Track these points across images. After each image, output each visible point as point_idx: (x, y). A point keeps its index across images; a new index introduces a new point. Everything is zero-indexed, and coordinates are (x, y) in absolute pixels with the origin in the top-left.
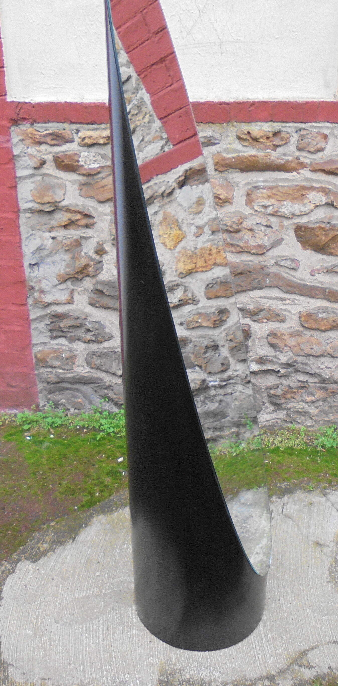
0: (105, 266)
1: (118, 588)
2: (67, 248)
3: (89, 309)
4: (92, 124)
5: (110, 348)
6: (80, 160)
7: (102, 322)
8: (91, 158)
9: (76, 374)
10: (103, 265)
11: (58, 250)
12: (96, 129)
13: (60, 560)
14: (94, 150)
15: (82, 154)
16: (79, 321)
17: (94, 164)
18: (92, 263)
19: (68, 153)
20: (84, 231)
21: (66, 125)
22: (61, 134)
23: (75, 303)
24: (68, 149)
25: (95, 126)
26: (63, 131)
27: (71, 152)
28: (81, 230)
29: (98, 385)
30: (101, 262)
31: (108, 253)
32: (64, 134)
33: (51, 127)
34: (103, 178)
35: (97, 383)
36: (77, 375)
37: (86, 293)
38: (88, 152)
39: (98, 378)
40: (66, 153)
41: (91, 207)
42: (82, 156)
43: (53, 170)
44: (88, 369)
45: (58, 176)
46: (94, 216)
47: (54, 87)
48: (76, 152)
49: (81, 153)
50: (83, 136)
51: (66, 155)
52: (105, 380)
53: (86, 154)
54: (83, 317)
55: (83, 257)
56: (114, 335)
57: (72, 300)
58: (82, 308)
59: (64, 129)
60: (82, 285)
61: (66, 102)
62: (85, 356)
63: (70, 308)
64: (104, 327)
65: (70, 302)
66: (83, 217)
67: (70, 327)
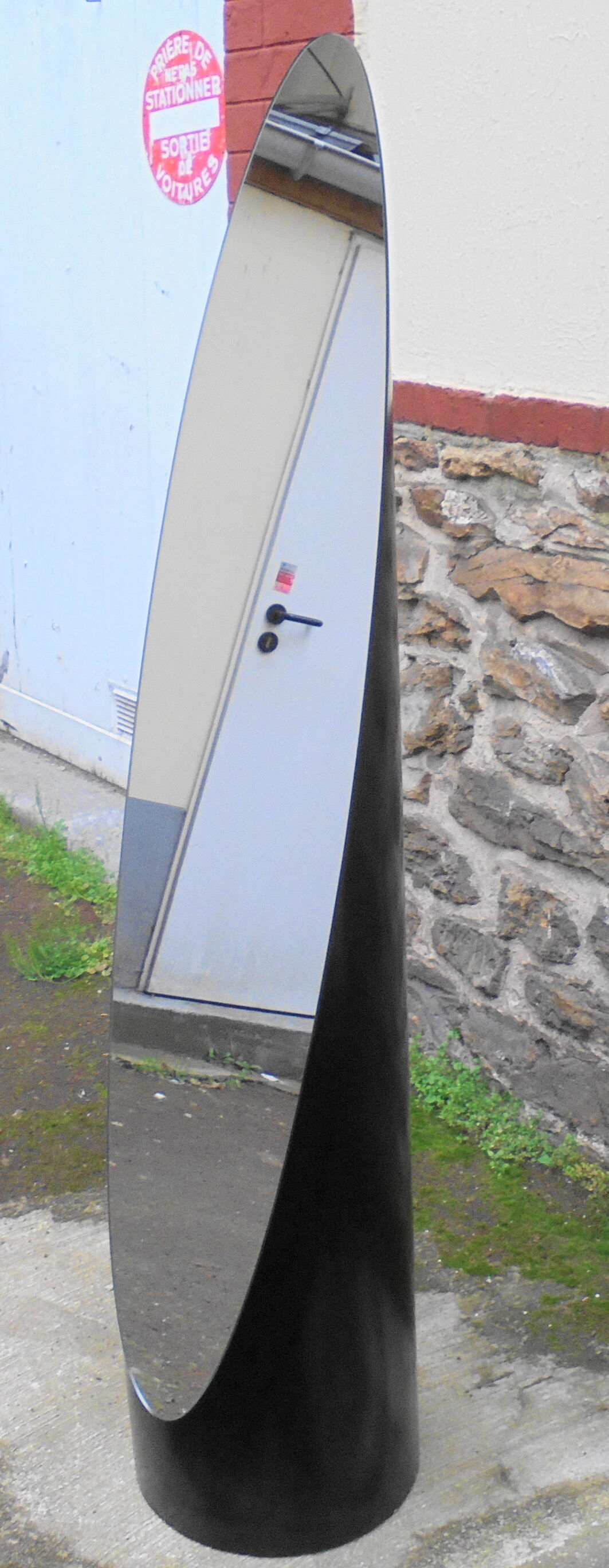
0: (476, 740)
1: (107, 1322)
2: (428, 685)
3: (450, 826)
4: (461, 434)
5: (471, 921)
6: (443, 504)
7: (468, 861)
8: (460, 504)
9: (415, 958)
10: (472, 736)
11: (415, 685)
12: (467, 446)
13: (90, 1238)
14: (467, 488)
15: (447, 494)
16: (433, 846)
17: (465, 516)
18: (454, 726)
19: (428, 488)
20: (454, 655)
21: (426, 431)
22: (417, 447)
23: (430, 804)
24: (426, 480)
25: (465, 439)
26: (421, 443)
27: (433, 487)
28: (450, 652)
29: (447, 996)
30: (470, 727)
31: (481, 711)
32: (421, 449)
33: (407, 432)
34: (478, 551)
35: (446, 992)
36: (417, 961)
37: (448, 789)
38: (458, 492)
39: (447, 981)
40: (425, 488)
41: (463, 606)
42: (446, 498)
43: (413, 518)
44: (432, 955)
45: (419, 532)
46: (467, 627)
47: (426, 353)
48: (438, 488)
49: (446, 491)
50: (447, 458)
51: (424, 491)
52: (458, 990)
53: (454, 493)
54: (442, 840)
55: (444, 708)
56: (480, 894)
57: (424, 795)
58: (439, 819)
59: (424, 439)
60: (440, 769)
61: (427, 385)
62: (433, 924)
63: (421, 812)
64: (470, 873)
65: (421, 798)
66: (449, 624)
67: (418, 852)
